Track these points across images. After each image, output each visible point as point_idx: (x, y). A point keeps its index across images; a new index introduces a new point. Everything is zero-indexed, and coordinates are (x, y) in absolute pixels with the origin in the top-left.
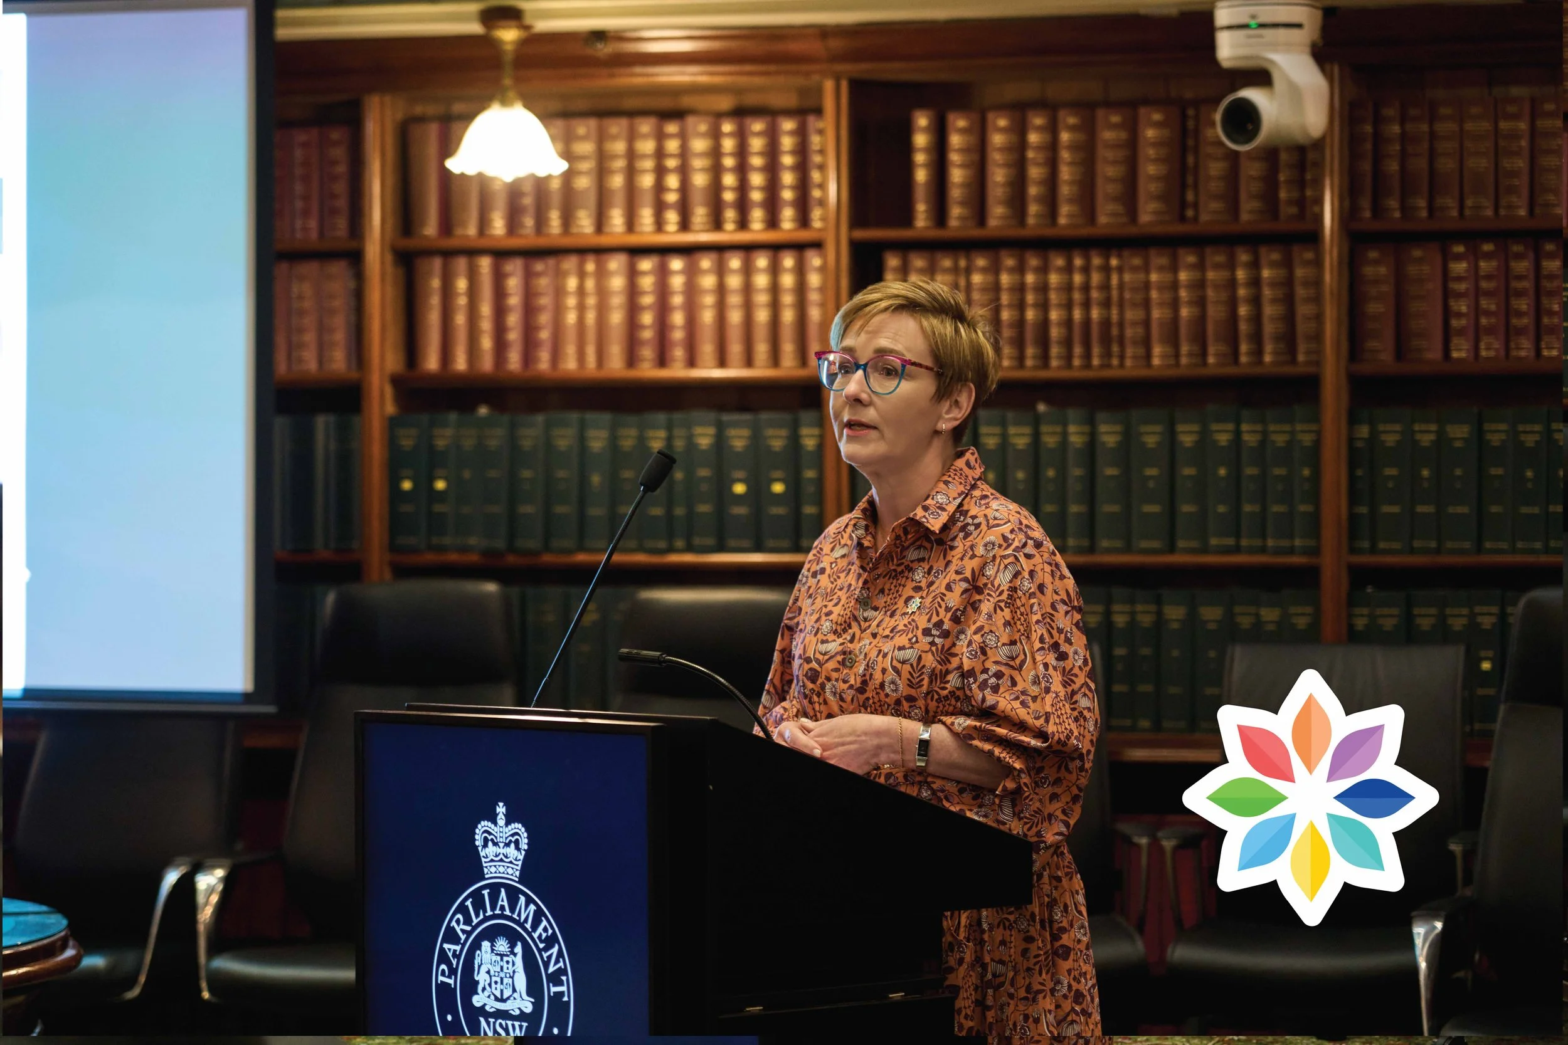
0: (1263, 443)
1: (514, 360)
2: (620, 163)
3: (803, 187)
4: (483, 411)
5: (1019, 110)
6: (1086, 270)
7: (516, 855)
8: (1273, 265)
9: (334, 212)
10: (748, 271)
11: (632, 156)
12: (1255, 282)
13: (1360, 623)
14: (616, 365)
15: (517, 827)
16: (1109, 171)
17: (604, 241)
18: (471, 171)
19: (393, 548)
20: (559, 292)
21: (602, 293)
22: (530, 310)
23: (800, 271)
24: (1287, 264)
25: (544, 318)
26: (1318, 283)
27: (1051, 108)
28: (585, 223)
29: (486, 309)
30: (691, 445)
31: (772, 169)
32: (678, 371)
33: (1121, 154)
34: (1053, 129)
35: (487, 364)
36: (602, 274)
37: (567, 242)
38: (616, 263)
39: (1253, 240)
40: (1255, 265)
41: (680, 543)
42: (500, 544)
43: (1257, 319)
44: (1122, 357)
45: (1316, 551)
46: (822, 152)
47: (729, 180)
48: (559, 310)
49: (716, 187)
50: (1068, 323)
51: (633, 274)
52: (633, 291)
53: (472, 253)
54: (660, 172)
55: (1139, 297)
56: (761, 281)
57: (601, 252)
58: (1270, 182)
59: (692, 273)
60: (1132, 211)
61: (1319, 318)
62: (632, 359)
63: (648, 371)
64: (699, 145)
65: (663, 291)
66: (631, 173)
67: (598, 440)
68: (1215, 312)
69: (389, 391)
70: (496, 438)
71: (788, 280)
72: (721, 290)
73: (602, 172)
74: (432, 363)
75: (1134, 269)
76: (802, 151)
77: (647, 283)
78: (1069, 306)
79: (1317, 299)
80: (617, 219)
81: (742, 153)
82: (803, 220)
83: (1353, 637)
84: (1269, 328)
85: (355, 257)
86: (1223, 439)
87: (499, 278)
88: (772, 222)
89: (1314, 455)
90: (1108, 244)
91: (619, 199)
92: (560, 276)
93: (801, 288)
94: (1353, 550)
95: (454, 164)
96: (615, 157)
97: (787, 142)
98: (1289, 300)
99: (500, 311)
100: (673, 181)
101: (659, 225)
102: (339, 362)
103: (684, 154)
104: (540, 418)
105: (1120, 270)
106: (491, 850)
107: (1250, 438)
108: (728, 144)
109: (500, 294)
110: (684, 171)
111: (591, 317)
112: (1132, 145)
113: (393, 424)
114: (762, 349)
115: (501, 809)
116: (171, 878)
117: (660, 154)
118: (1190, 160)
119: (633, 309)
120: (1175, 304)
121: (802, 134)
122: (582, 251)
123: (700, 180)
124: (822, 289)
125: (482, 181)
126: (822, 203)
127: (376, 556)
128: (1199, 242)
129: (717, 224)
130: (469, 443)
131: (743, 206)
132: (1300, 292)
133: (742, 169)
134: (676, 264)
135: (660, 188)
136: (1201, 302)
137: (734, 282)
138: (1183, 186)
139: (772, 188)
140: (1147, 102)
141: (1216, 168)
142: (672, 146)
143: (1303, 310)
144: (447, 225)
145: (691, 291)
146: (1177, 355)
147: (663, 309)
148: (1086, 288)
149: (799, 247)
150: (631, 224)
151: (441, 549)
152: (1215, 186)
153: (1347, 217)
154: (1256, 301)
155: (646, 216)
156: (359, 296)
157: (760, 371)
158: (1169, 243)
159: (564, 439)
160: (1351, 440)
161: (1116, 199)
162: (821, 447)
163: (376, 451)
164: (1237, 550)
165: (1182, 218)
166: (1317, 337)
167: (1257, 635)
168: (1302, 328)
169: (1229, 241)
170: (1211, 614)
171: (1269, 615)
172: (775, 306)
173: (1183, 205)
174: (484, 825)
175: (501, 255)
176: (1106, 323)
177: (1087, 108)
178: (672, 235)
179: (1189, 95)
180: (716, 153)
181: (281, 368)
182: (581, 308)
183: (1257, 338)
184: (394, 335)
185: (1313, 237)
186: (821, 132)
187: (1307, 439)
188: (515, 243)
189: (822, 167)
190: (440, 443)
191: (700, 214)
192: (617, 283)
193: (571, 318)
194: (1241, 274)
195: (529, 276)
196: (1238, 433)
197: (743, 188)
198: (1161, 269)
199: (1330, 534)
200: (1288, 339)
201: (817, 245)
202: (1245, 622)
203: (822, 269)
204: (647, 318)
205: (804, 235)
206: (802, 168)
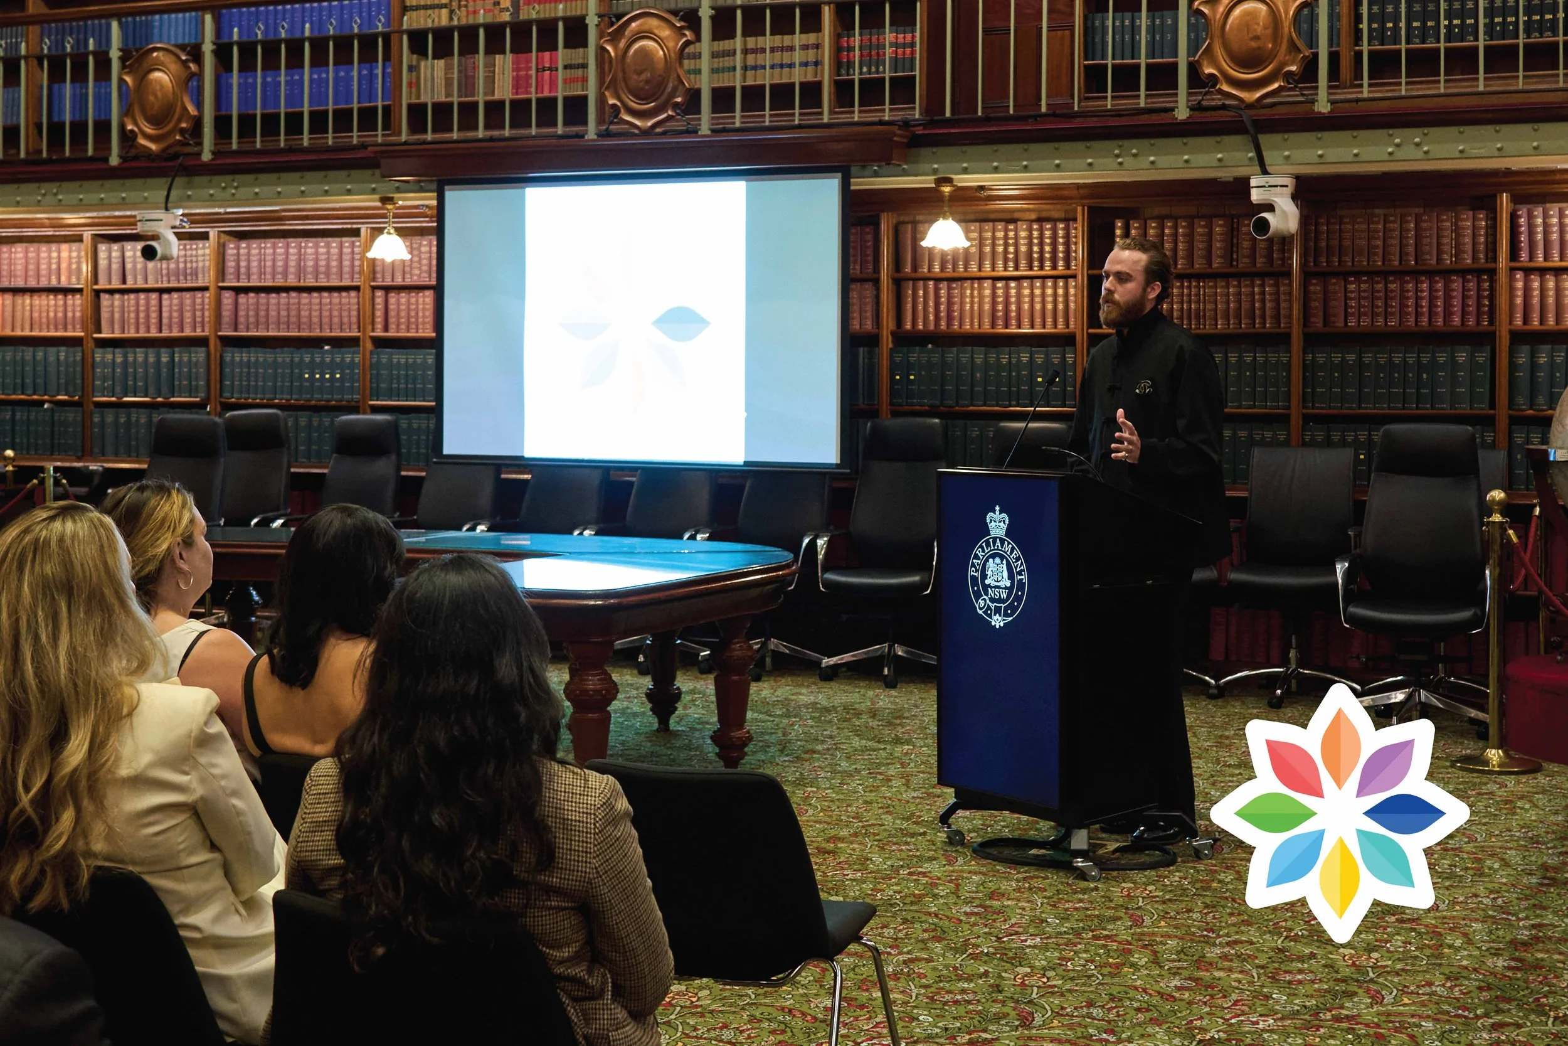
0: (1265, 362)
1: (943, 325)
2: (989, 242)
3: (1067, 252)
4: (930, 346)
5: (1161, 219)
6: (1189, 287)
7: (1004, 526)
8: (1270, 286)
9: (867, 262)
10: (1043, 287)
11: (994, 238)
12: (1263, 293)
13: (1307, 438)
14: (987, 327)
15: (1004, 515)
16: (1200, 245)
17: (983, 274)
18: (930, 246)
19: (892, 404)
20: (963, 296)
21: (981, 297)
22: (950, 304)
23: (1066, 288)
24: (1277, 285)
25: (956, 307)
26: (1290, 294)
27: (1175, 219)
28: (974, 267)
29: (931, 303)
30: (1019, 361)
31: (1054, 244)
32: (1013, 330)
33: (1205, 238)
34: (1175, 228)
35: (932, 327)
36: (981, 288)
37: (966, 275)
38: (987, 284)
39: (1262, 275)
40: (1263, 286)
41: (1014, 403)
42: (937, 402)
43: (1263, 308)
44: (1205, 325)
45: (1289, 407)
46: (1076, 237)
47: (1036, 249)
48: (962, 303)
49: (1030, 252)
50: (1182, 309)
51: (994, 289)
52: (994, 295)
53: (926, 279)
54: (1006, 245)
55: (1212, 299)
56: (1049, 291)
57: (980, 279)
58: (1270, 249)
59: (1019, 289)
60: (1210, 264)
61: (1291, 309)
62: (993, 325)
63: (1000, 330)
64: (1023, 234)
65: (1007, 296)
66: (994, 245)
67: (979, 359)
68: (1245, 306)
69: (890, 337)
70: (936, 358)
71: (1060, 291)
72: (1032, 295)
73: (981, 245)
74: (908, 326)
75: (1210, 287)
76: (1067, 236)
77: (1000, 292)
78: (1182, 303)
79: (1290, 301)
80: (987, 265)
81: (1041, 237)
82: (1068, 266)
83: (1304, 444)
84: (1268, 313)
85: (876, 281)
86: (1249, 359)
87: (937, 290)
88: (1054, 267)
89: (1289, 365)
90: (1199, 277)
91: (989, 257)
92: (963, 288)
93: (1066, 294)
94: (1304, 407)
95: (924, 244)
96: (987, 239)
97: (1061, 233)
98: (1277, 301)
99: (937, 304)
100: (1011, 249)
101: (1006, 269)
102: (869, 325)
103: (1016, 237)
104: (955, 349)
105: (1204, 287)
106: (993, 524)
107: (1260, 360)
108: (1035, 234)
109: (937, 296)
110: (1016, 245)
111: (976, 307)
112: (1210, 234)
113: (892, 352)
114: (1049, 320)
115: (997, 508)
116: (806, 541)
117: (1006, 238)
118: (1235, 241)
119: (994, 303)
120: (1228, 302)
121: (1067, 230)
122: (972, 279)
123: (1023, 249)
124: (1075, 295)
125: (930, 251)
126: (1076, 259)
127: (885, 408)
128: (1239, 276)
129: (1031, 268)
130: (924, 360)
131: (1041, 260)
132: (1282, 297)
133: (1041, 244)
134: (1013, 284)
135: (1006, 251)
136: (1239, 302)
137: (1037, 292)
138: (1232, 252)
139: (1054, 252)
140: (1216, 216)
141: (1246, 244)
142: (1011, 234)
143: (1283, 305)
144: (915, 268)
145: (1019, 295)
146: (1229, 325)
147: (1007, 304)
148: (1190, 295)
149: (1066, 278)
150: (993, 269)
151: (912, 405)
152: (1246, 252)
153: (1303, 265)
154: (1263, 301)
155: (1000, 264)
156: (877, 297)
157: (1049, 329)
158: (1226, 276)
159: (965, 358)
160: (1304, 360)
161: (1202, 257)
162: (1075, 362)
163: (885, 363)
164: (1254, 407)
165: (1232, 266)
166: (1290, 316)
167: (1262, 443)
168: (1282, 312)
169: (1251, 275)
170: (1243, 434)
171: (1268, 435)
172: (1055, 302)
173: (1232, 260)
174: (990, 514)
175: (938, 280)
176: (1198, 310)
177: (1191, 219)
178: (1011, 273)
179: (1233, 212)
180: (1030, 237)
181: (855, 325)
182: (972, 303)
183: (1263, 317)
184: (892, 314)
185: (1288, 274)
186: (1076, 229)
187: (1285, 360)
188: (943, 275)
189: (1076, 244)
190: (912, 360)
191: (1023, 263)
192: (987, 292)
193: (968, 307)
194: (1256, 289)
195: (949, 289)
196: (1255, 357)
197: (1042, 252)
198: (1222, 287)
199: (1295, 400)
200: (1277, 317)
201: (1074, 277)
202: (1257, 438)
203: (1075, 287)
204: (1013, 307)
205: (1068, 272)
206: (1067, 244)
